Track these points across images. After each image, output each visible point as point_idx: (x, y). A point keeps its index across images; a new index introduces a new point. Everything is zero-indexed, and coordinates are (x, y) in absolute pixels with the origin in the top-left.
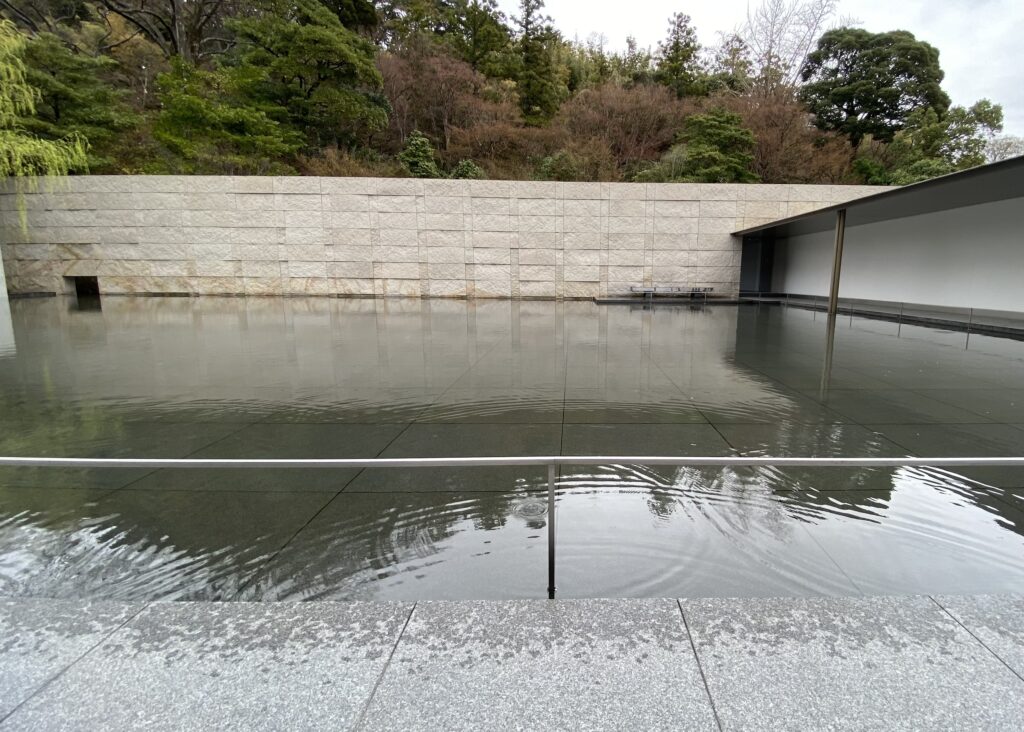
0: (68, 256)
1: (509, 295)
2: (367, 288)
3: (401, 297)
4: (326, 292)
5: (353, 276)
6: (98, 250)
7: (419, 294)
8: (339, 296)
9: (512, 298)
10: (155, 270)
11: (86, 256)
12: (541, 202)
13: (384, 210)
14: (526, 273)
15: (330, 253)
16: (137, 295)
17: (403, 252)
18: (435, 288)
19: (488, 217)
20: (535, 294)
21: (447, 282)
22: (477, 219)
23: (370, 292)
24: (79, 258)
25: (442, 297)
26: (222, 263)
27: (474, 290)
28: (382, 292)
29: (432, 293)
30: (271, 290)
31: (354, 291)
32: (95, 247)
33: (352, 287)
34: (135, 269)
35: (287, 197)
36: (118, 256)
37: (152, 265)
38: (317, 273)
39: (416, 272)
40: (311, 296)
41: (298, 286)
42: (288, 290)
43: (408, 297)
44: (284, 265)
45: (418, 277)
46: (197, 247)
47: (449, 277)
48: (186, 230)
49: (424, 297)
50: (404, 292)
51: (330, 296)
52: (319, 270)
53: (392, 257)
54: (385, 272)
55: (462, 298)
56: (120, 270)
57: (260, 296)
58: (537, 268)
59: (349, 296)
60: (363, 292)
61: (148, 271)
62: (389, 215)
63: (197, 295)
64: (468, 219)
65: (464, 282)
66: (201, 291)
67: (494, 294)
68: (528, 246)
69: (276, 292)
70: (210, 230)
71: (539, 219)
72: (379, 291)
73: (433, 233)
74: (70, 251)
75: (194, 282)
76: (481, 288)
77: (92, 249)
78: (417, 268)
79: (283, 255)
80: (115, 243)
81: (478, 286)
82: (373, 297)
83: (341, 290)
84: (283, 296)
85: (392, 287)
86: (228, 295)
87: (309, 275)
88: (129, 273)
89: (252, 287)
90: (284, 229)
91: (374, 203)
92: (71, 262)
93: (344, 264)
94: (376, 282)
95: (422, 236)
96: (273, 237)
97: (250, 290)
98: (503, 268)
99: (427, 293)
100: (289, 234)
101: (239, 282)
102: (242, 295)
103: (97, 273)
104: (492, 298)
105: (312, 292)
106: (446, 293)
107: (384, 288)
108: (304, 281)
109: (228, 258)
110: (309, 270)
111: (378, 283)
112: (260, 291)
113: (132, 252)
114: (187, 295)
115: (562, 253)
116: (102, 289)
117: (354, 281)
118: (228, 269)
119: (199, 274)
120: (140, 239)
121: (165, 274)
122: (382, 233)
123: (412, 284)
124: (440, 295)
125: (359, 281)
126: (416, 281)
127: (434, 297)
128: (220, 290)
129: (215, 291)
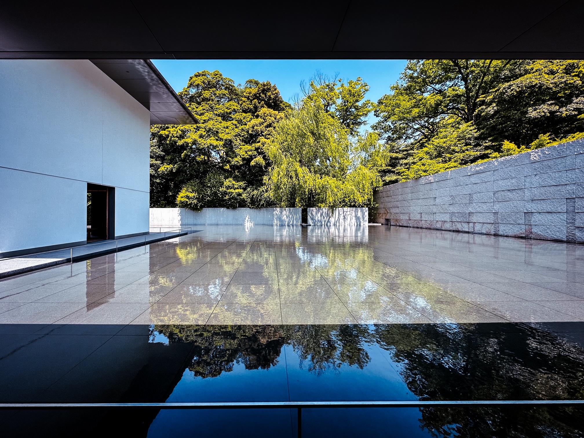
1: (565, 239)
2: (466, 228)
3: (482, 234)
4: (448, 229)
5: (460, 221)
7: (493, 233)
8: (453, 231)
9: (567, 242)
10: (401, 217)
13: (476, 182)
15: (451, 209)
17: (485, 207)
18: (503, 230)
21: (511, 226)
22: (535, 179)
23: (467, 230)
24: (388, 213)
25: (506, 236)
26: (417, 214)
27: (531, 233)
28: (473, 230)
29: (501, 233)
30: (430, 226)
31: (460, 229)
33: (459, 227)
34: (398, 216)
36: (395, 212)
37: (401, 215)
39: (491, 219)
40: (443, 230)
41: (438, 226)
42: (435, 226)
43: (486, 234)
44: (435, 215)
45: (492, 222)
46: (411, 208)
47: (512, 222)
48: (409, 201)
49: (496, 235)
50: (484, 231)
51: (450, 231)
52: (447, 218)
53: (478, 209)
54: (474, 218)
55: (522, 238)
56: (395, 217)
57: (426, 228)
59: (458, 231)
60: (464, 230)
62: (478, 185)
64: (528, 180)
65: (524, 226)
67: (550, 237)
70: (415, 201)
72: (471, 230)
73: (503, 193)
74: (386, 210)
75: (410, 222)
76: (537, 231)
77: (390, 210)
78: (492, 216)
79: (435, 210)
80: (395, 207)
81: (534, 230)
82: (468, 232)
83: (454, 228)
84: (434, 229)
85: (478, 228)
86: (418, 227)
87: (443, 220)
89: (424, 224)
90: (436, 198)
91: (473, 179)
92: (386, 214)
93: (457, 214)
95: (496, 195)
96: (432, 202)
97: (424, 226)
98: (559, 215)
99: (498, 233)
100: (437, 200)
101: (421, 222)
102: (421, 228)
103: (391, 218)
104: (547, 240)
105: (443, 228)
106: (510, 234)
107: (474, 228)
108: (441, 223)
109: (419, 212)
110: (443, 217)
111: (471, 225)
112: (427, 226)
113: (398, 210)
114: (408, 227)
116: (391, 223)
117: (460, 223)
118: (419, 217)
119: (411, 219)
121: (404, 218)
122: (474, 196)
123: (489, 226)
124: (505, 234)
125: (462, 223)
126: (491, 224)
127: (502, 236)
128: (416, 225)
129: (414, 226)
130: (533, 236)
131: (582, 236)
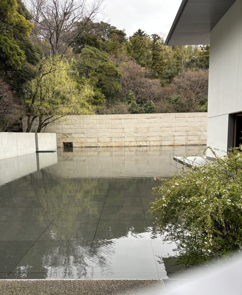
0: (65, 137)
3: (154, 146)
6: (73, 135)
7: (159, 145)
8: (137, 146)
9: (185, 145)
10: (89, 140)
11: (70, 137)
12: (195, 118)
13: (151, 122)
14: (190, 138)
15: (136, 134)
16: (83, 147)
17: (156, 134)
19: (180, 123)
20: (192, 144)
21: (167, 141)
22: (176, 124)
23: (146, 145)
24: (68, 137)
25: (166, 146)
26: (107, 138)
27: (175, 143)
29: (163, 144)
30: (119, 145)
31: (142, 145)
32: (73, 134)
33: (141, 144)
34: (83, 140)
35: (125, 120)
36: (79, 137)
37: (88, 139)
38: (132, 140)
39: (159, 139)
40: (130, 146)
41: (126, 144)
42: (124, 145)
43: (156, 146)
44: (123, 138)
45: (159, 140)
46: (100, 134)
48: (98, 129)
49: (161, 146)
50: (155, 145)
51: (135, 146)
52: (133, 139)
53: (153, 135)
54: (150, 139)
55: (171, 146)
56: (79, 140)
57: (116, 147)
58: (193, 136)
59: (140, 146)
60: (144, 145)
61: (86, 141)
62: (152, 124)
63: (100, 147)
64: (174, 124)
65: (172, 141)
66: (100, 146)
67: (181, 144)
68: (190, 130)
70: (104, 129)
71: (194, 123)
72: (148, 145)
73: (164, 128)
74: (66, 135)
75: (99, 143)
76: (177, 143)
77: (72, 135)
78: (159, 138)
79: (123, 136)
80: (79, 133)
81: (176, 142)
83: (138, 144)
84: (122, 147)
85: (152, 143)
86: (108, 147)
87: (130, 141)
88: (81, 141)
89: (114, 144)
90: (124, 128)
91: (148, 120)
92: (65, 138)
93: (139, 138)
94: (148, 142)
95: (161, 129)
96: (121, 131)
97: (114, 145)
98: (183, 137)
100: (126, 130)
101: (111, 143)
102: (112, 147)
103: (73, 141)
105: (130, 145)
106: (167, 144)
107: (150, 143)
108: (128, 142)
109: (108, 137)
110: (130, 139)
112: (116, 145)
113: (83, 136)
114: (97, 147)
115: (200, 132)
116: (74, 146)
117: (142, 142)
118: (108, 140)
119: (100, 141)
120: (85, 132)
121: (91, 141)
122: (150, 129)
123: (158, 142)
124: (165, 145)
127: (163, 146)
128: (106, 145)
129: (104, 146)
131: (190, 143)
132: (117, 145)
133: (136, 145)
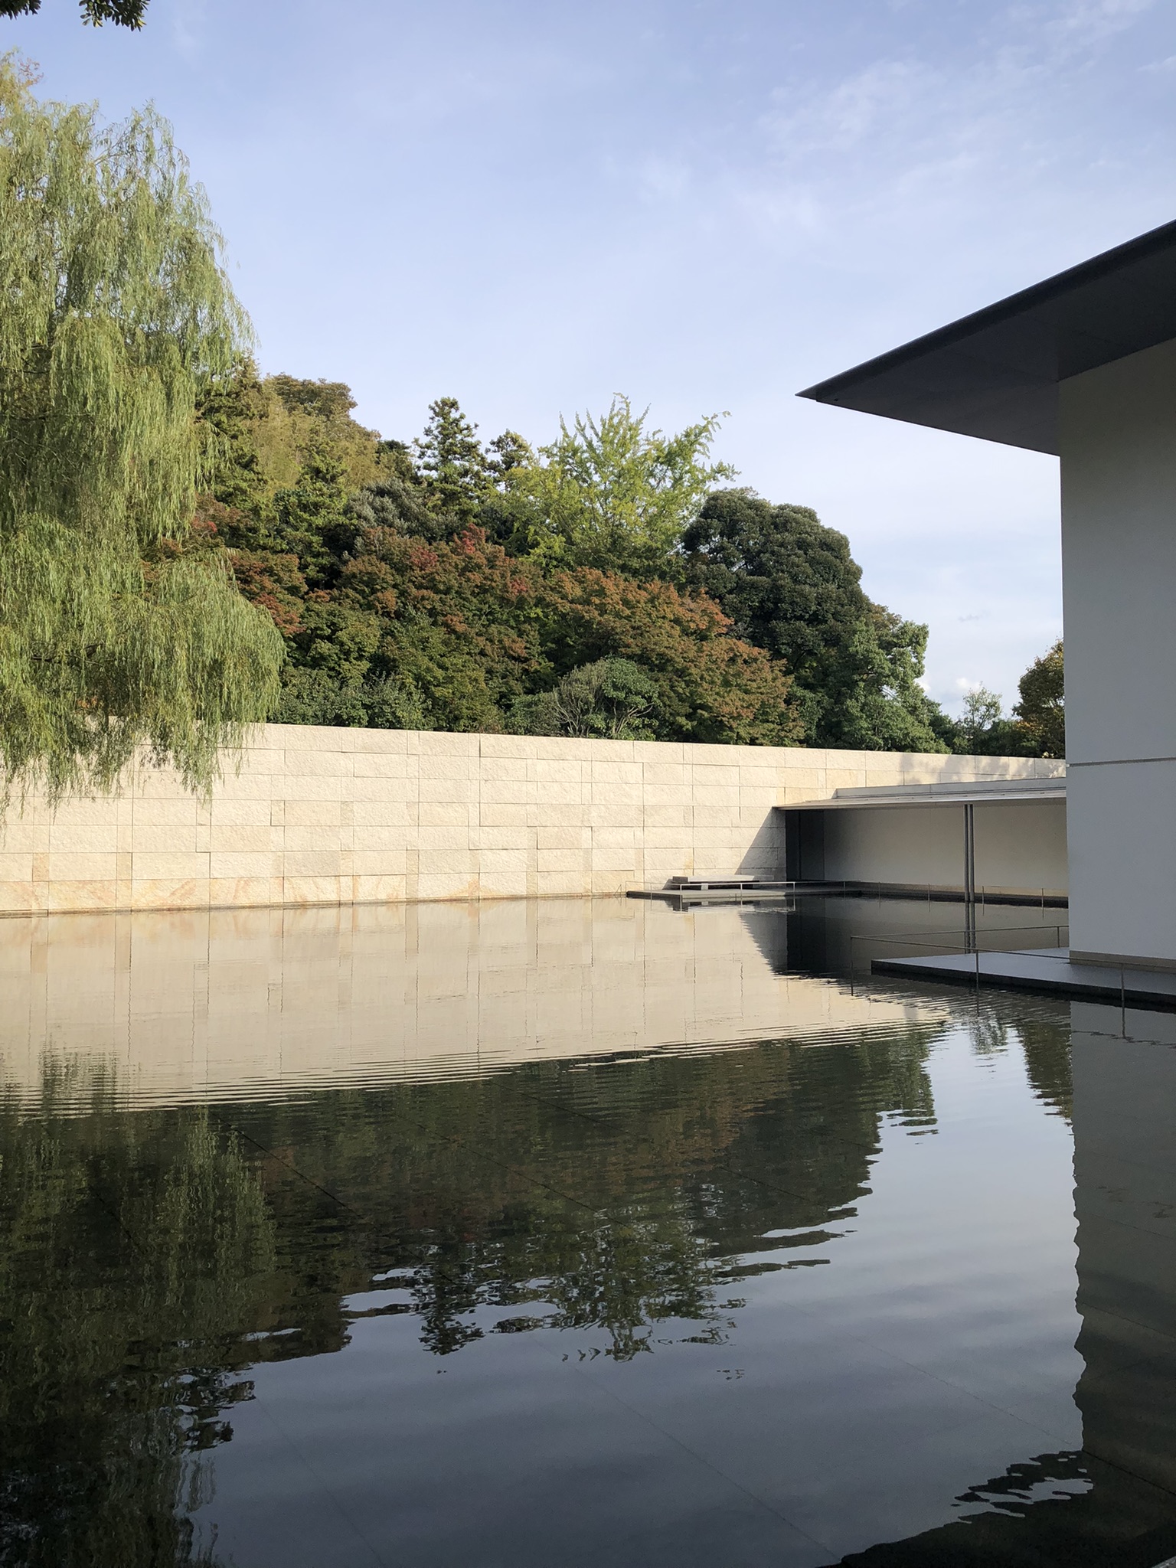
1: (524, 893)
2: (329, 891)
3: (377, 903)
4: (267, 902)
5: (311, 873)
7: (403, 897)
8: (284, 907)
9: (527, 898)
12: (565, 764)
13: (361, 773)
14: (545, 860)
15: (276, 837)
17: (385, 836)
18: (427, 888)
19: (500, 784)
20: (559, 891)
21: (443, 878)
22: (486, 787)
23: (333, 897)
25: (435, 901)
26: (98, 858)
27: (478, 888)
28: (351, 897)
29: (422, 895)
30: (177, 902)
31: (312, 898)
33: (309, 891)
38: (255, 870)
39: (400, 863)
40: (243, 907)
41: (222, 894)
42: (206, 899)
43: (387, 903)
44: (202, 859)
45: (404, 871)
46: (54, 831)
47: (447, 870)
49: (413, 902)
50: (382, 896)
51: (272, 907)
52: (260, 865)
53: (370, 842)
54: (359, 866)
55: (461, 900)
57: (157, 910)
58: (558, 852)
59: (302, 906)
60: (322, 897)
62: (368, 781)
63: (46, 914)
64: (474, 788)
65: (465, 877)
66: (52, 906)
67: (504, 893)
68: (548, 823)
69: (186, 903)
71: (563, 788)
72: (346, 897)
75: (41, 891)
76: (491, 885)
78: (402, 858)
79: (203, 844)
81: (484, 881)
82: (340, 904)
83: (290, 897)
84: (196, 909)
85: (368, 890)
86: (101, 912)
87: (242, 873)
89: (142, 895)
90: (209, 802)
91: (347, 763)
93: (299, 856)
94: (342, 880)
95: (413, 812)
96: (190, 815)
97: (141, 902)
98: (516, 853)
99: (415, 895)
101: (122, 888)
102: (127, 912)
104: (503, 899)
105: (244, 901)
106: (441, 895)
107: (354, 890)
108: (233, 884)
109: (108, 849)
110: (243, 866)
111: (346, 882)
112: (159, 902)
114: (27, 915)
115: (591, 832)
117: (311, 881)
118: (107, 868)
119: (52, 877)
122: (357, 808)
123: (395, 881)
124: (432, 897)
125: (317, 879)
126: (399, 877)
127: (424, 901)
128: (89, 904)
129: (79, 905)
130: (482, 895)
131: (545, 886)
132: (163, 897)
133: (277, 899)
